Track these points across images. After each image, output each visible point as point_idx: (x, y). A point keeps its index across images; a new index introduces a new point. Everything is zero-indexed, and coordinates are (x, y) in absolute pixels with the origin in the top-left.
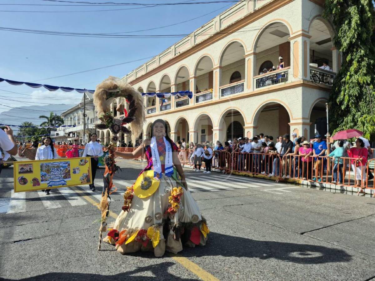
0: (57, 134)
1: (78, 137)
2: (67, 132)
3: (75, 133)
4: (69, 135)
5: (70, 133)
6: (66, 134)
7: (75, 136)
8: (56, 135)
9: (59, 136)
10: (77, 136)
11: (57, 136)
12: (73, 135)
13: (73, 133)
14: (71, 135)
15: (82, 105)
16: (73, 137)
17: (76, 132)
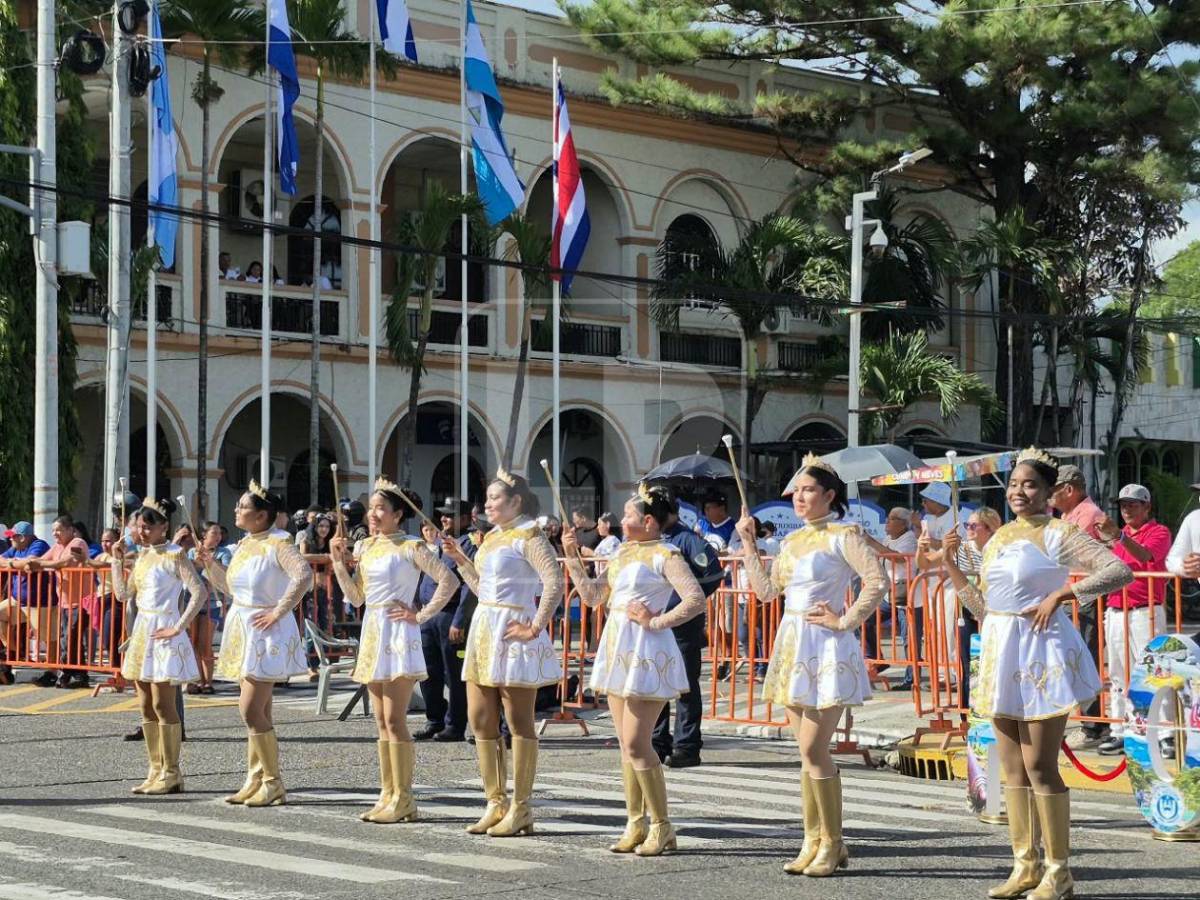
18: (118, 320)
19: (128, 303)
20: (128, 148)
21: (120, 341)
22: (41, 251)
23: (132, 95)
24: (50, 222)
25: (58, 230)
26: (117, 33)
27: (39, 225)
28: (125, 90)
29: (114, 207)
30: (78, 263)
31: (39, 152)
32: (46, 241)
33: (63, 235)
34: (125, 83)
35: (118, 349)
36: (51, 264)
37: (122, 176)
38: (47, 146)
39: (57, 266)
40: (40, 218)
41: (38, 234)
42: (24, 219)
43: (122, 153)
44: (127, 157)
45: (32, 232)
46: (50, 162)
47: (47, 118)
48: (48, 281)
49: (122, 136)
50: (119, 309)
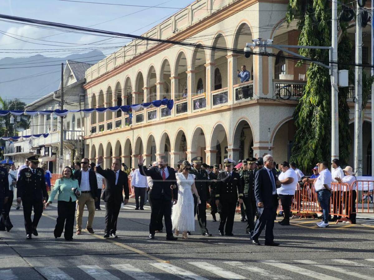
0: (19, 149)
1: (54, 156)
2: (35, 146)
3: (49, 148)
4: (39, 151)
5: (41, 147)
6: (33, 148)
7: (48, 154)
8: (16, 149)
9: (22, 152)
10: (53, 154)
11: (18, 153)
12: (45, 152)
13: (45, 148)
14: (42, 152)
15: (58, 95)
16: (45, 155)
17: (51, 145)
18: (358, 101)
19: (361, 96)
20: (361, 44)
21: (359, 108)
22: (333, 80)
23: (363, 27)
24: (336, 70)
25: (338, 73)
26: (358, 6)
27: (332, 72)
28: (360, 25)
29: (357, 67)
30: (344, 83)
31: (332, 48)
32: (334, 77)
33: (340, 74)
34: (360, 23)
35: (358, 111)
36: (336, 84)
37: (359, 54)
38: (335, 46)
39: (338, 85)
40: (333, 69)
41: (332, 75)
42: (327, 70)
43: (359, 46)
44: (361, 47)
45: (330, 74)
46: (335, 51)
47: (335, 37)
48: (335, 90)
49: (359, 40)
50: (358, 98)
